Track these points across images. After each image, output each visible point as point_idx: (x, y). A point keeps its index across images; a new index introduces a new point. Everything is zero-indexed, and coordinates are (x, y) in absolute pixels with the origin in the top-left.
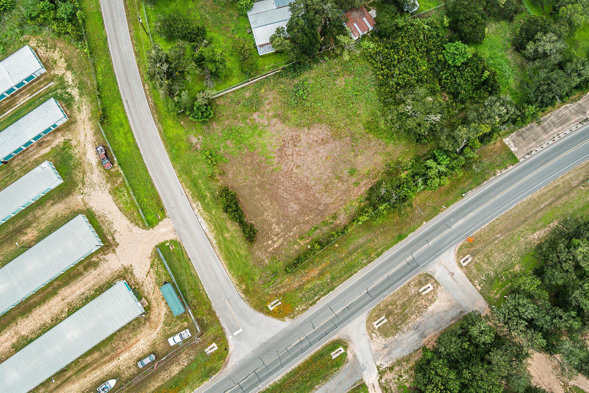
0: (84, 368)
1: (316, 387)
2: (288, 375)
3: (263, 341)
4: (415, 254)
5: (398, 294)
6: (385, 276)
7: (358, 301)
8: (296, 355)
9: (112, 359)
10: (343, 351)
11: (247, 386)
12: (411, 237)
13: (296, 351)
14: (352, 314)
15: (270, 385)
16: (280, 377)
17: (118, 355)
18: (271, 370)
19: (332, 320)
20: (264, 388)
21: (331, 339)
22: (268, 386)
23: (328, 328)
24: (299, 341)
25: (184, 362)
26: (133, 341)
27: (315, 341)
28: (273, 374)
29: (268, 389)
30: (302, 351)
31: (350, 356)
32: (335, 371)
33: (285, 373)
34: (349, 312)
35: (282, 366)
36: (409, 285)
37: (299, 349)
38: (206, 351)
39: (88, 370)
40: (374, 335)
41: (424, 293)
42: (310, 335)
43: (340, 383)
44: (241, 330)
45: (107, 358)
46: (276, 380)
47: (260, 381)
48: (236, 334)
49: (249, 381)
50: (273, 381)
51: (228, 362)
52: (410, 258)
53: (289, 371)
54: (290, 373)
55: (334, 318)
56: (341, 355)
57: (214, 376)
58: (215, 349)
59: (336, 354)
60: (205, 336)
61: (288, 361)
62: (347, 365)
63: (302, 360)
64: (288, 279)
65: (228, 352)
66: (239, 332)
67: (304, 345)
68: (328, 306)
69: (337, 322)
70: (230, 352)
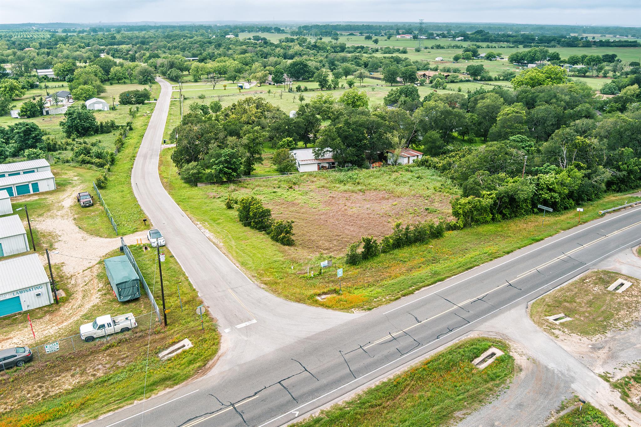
1: (457, 414)
2: (370, 392)
3: (304, 335)
4: (569, 253)
5: (569, 290)
6: (533, 271)
7: (497, 293)
8: (387, 358)
10: (499, 353)
11: (257, 411)
13: (385, 352)
14: (493, 307)
15: (322, 412)
16: (349, 397)
18: (324, 381)
19: (455, 313)
20: (307, 416)
21: (464, 338)
22: (316, 413)
23: (450, 323)
24: (389, 337)
25: (99, 369)
27: (428, 339)
28: (332, 389)
29: (318, 421)
30: (400, 352)
31: (519, 360)
32: (498, 386)
33: (365, 388)
34: (485, 306)
35: (353, 375)
36: (583, 280)
37: (393, 349)
38: (161, 355)
40: (556, 332)
41: (620, 291)
42: (411, 331)
43: (520, 406)
44: (254, 321)
46: (341, 401)
47: (296, 400)
48: (239, 326)
49: (263, 400)
50: (332, 403)
51: (210, 368)
52: (562, 257)
53: (373, 384)
54: (378, 389)
55: (455, 310)
56: (500, 360)
57: (168, 390)
58: (187, 348)
59: (484, 361)
60: (169, 331)
61: (367, 368)
62: (522, 375)
63: (405, 368)
64: (354, 271)
65: (216, 351)
66: (248, 323)
67: (402, 344)
68: (440, 296)
69: (465, 315)
70: (220, 352)
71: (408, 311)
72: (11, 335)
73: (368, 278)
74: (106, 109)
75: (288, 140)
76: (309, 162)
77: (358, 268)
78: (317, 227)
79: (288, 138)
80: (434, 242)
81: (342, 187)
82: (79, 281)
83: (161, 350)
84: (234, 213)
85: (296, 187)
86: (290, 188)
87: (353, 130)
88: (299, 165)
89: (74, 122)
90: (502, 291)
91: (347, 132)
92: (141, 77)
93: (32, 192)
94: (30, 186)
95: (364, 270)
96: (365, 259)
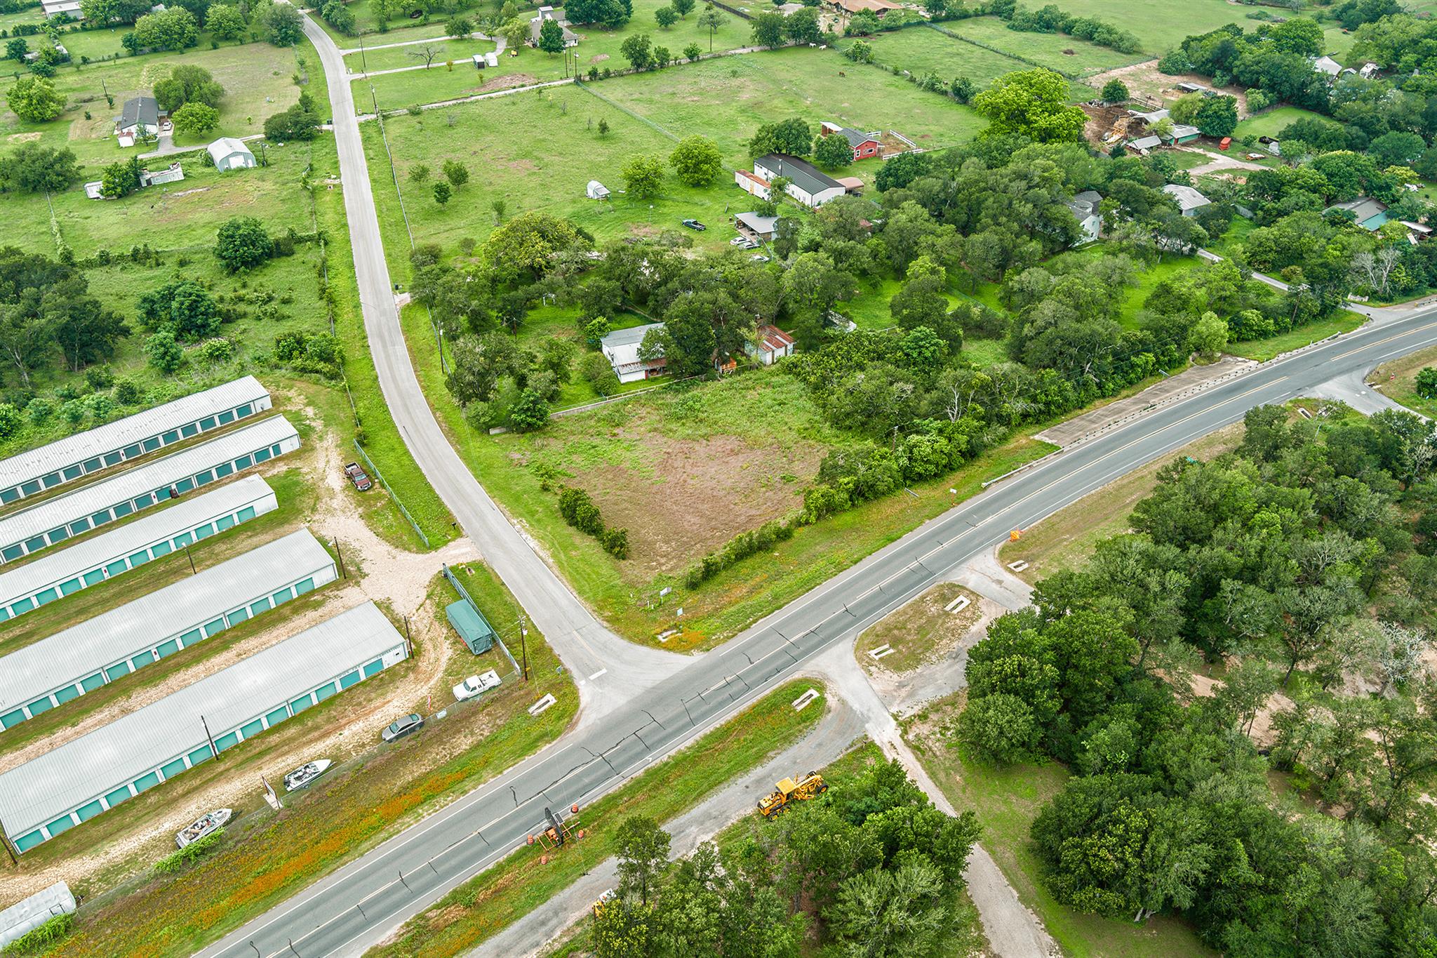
0: (261, 754)
1: (771, 754)
2: (706, 737)
3: (649, 685)
4: (922, 559)
5: (905, 613)
6: (876, 588)
7: (831, 623)
8: (721, 704)
9: (326, 735)
10: (816, 695)
11: (621, 759)
12: (908, 539)
13: (720, 699)
14: (823, 641)
15: (669, 757)
16: (689, 743)
17: (341, 728)
18: (669, 730)
19: (785, 651)
20: (658, 761)
21: (789, 679)
22: (665, 758)
23: (779, 662)
24: (724, 682)
25: (483, 729)
26: (377, 703)
27: (757, 683)
28: (676, 737)
29: (666, 764)
30: (732, 698)
31: (832, 701)
32: (807, 727)
33: (701, 734)
34: (816, 639)
35: (693, 722)
36: (923, 598)
37: (727, 695)
38: (530, 710)
39: (268, 757)
40: (873, 669)
41: (955, 612)
42: (744, 674)
43: (820, 745)
44: (604, 671)
45: (316, 734)
46: (682, 747)
47: (649, 749)
48: (592, 677)
49: (624, 750)
50: (676, 749)
51: (576, 723)
52: (914, 564)
53: (708, 730)
54: (712, 734)
55: (788, 647)
56: (815, 702)
57: (548, 746)
58: (551, 703)
59: (803, 702)
60: (529, 686)
61: (704, 715)
62: (829, 716)
63: (734, 713)
64: (693, 598)
65: (577, 706)
66: (599, 674)
67: (734, 689)
68: (775, 630)
69: (795, 653)
70: (582, 706)
71: (742, 651)
72: (389, 698)
73: (708, 606)
75: (599, 321)
76: (633, 368)
77: (698, 594)
79: (600, 318)
80: (781, 545)
81: (680, 430)
83: (529, 707)
84: (553, 500)
86: (613, 436)
88: (619, 369)
90: (838, 618)
93: (273, 457)
94: (271, 449)
95: (704, 596)
96: (704, 581)
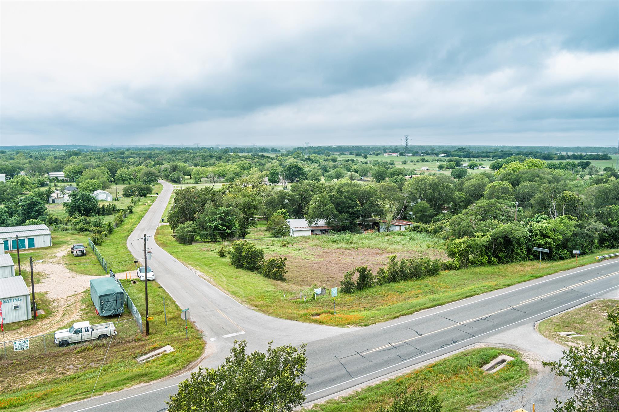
1: (471, 408)
2: (370, 390)
4: (571, 287)
5: (577, 314)
6: (536, 299)
7: (500, 315)
8: (388, 362)
13: (386, 358)
14: (499, 325)
16: (347, 393)
18: (317, 380)
19: (458, 329)
21: (470, 348)
22: (309, 407)
23: (453, 336)
24: (388, 346)
25: (69, 369)
27: (431, 348)
28: (327, 386)
30: (401, 358)
31: (534, 365)
32: (513, 385)
33: (364, 386)
34: (490, 324)
35: (350, 375)
36: (591, 306)
37: (393, 355)
38: (139, 360)
40: (570, 344)
42: (413, 341)
44: (243, 333)
46: (336, 397)
48: (226, 336)
50: (327, 398)
51: (192, 368)
52: (565, 289)
53: (372, 383)
54: (378, 387)
55: (458, 327)
56: (512, 365)
57: (143, 384)
58: (168, 352)
59: (494, 367)
60: (150, 339)
61: (366, 370)
62: (539, 376)
63: (408, 370)
64: (348, 298)
65: (200, 355)
66: (235, 334)
67: (403, 351)
68: (441, 316)
69: (470, 331)
70: (203, 356)
71: (408, 327)
73: (364, 304)
74: (109, 200)
75: (282, 212)
76: (302, 229)
77: (353, 296)
78: (310, 271)
79: (283, 210)
80: (430, 278)
81: (335, 246)
82: (62, 304)
83: (139, 355)
84: (227, 260)
85: (290, 246)
86: (283, 246)
87: (345, 197)
88: (293, 231)
89: (77, 202)
90: (506, 313)
91: (340, 199)
92: (145, 178)
93: (27, 247)
94: (26, 241)
95: (359, 298)
96: (360, 289)
